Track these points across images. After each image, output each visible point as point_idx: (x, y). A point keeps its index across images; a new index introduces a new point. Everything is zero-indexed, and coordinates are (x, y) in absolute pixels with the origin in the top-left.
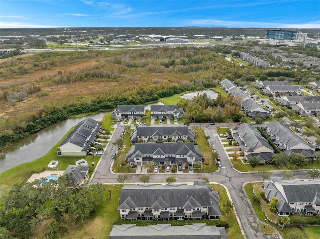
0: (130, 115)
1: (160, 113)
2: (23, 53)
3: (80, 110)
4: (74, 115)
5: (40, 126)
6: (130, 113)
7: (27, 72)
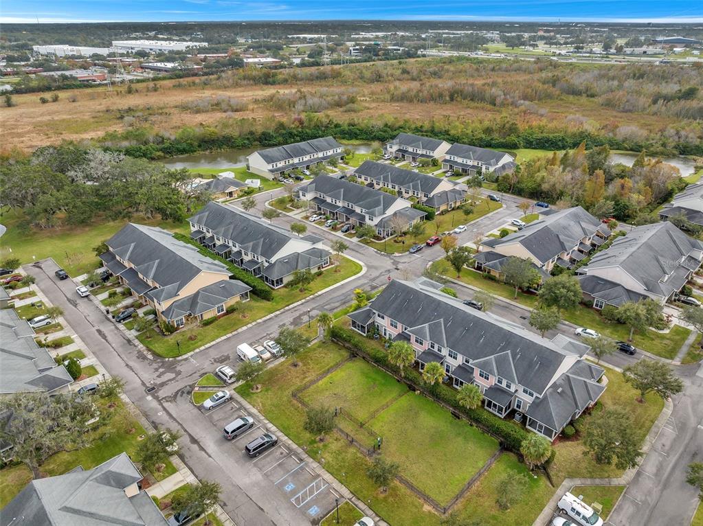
0: (411, 153)
1: (460, 160)
2: (424, 56)
3: (355, 134)
4: (344, 138)
5: (281, 139)
6: (410, 150)
7: (382, 79)
